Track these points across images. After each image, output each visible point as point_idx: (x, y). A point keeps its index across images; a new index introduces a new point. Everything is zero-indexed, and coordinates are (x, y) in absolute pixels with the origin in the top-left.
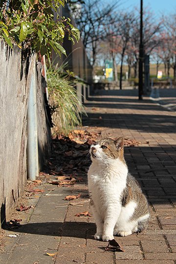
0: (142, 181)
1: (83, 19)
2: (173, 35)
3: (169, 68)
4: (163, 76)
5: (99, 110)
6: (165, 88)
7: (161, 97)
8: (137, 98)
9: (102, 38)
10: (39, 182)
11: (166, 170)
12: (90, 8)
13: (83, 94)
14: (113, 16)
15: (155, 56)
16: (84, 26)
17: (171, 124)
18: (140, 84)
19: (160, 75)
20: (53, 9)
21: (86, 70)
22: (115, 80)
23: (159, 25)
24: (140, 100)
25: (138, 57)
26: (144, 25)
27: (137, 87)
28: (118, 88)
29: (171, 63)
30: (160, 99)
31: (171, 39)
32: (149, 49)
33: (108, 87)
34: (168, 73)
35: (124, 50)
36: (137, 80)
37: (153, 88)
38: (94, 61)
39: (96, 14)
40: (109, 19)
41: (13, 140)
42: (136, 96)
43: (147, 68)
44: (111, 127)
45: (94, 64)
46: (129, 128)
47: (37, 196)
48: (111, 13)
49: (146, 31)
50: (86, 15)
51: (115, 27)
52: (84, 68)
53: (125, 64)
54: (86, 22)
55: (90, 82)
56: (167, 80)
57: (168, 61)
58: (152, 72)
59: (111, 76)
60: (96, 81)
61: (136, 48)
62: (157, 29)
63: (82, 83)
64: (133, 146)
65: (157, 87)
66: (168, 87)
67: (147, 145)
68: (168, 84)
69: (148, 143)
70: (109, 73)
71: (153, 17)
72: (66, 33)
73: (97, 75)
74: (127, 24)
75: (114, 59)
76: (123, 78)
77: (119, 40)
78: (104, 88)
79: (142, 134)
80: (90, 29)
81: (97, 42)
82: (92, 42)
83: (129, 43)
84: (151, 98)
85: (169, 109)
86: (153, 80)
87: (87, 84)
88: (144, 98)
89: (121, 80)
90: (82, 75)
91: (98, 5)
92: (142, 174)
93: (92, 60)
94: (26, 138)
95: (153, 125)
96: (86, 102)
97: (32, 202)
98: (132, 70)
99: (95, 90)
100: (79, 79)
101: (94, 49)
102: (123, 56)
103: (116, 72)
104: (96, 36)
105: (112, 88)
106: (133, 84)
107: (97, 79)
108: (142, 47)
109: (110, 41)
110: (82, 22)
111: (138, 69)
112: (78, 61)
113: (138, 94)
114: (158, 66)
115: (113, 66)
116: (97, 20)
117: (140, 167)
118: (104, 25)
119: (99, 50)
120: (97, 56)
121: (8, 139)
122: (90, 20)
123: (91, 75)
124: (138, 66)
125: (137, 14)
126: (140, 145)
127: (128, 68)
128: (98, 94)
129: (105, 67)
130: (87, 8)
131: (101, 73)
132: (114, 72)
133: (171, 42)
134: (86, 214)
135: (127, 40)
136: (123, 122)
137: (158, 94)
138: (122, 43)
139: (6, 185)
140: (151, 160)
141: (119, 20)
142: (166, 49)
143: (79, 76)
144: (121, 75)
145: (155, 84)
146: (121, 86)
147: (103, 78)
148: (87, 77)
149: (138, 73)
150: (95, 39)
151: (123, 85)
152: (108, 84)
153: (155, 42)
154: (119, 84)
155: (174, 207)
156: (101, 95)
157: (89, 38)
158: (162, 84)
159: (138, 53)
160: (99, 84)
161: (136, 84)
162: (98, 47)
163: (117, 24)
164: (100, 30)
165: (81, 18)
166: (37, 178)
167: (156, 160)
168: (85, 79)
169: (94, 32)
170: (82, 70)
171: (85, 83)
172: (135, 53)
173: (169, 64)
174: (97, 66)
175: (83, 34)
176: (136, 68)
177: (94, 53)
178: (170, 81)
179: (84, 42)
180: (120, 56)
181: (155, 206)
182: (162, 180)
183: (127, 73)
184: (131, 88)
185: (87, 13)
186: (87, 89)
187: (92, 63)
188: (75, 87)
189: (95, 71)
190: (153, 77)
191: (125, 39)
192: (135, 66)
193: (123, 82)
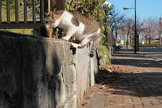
0: (136, 88)
1: (112, 21)
2: (148, 27)
3: (147, 40)
4: (144, 43)
5: (118, 58)
6: (145, 48)
7: (143, 52)
8: (134, 52)
9: (119, 28)
10: (94, 87)
11: (146, 83)
12: (114, 16)
13: (112, 52)
14: (124, 20)
15: (141, 35)
16: (112, 23)
17: (148, 63)
18: (135, 47)
19: (143, 43)
20: (100, 19)
21: (113, 41)
22: (125, 45)
23: (143, 22)
24: (135, 53)
25: (134, 36)
26: (136, 23)
27: (134, 48)
28: (126, 48)
29: (148, 38)
30: (143, 53)
31: (148, 28)
32: (139, 32)
33: (122, 48)
34: (147, 42)
35: (128, 33)
36: (134, 45)
37: (140, 48)
38: (116, 37)
39: (117, 19)
40: (122, 20)
41: (84, 72)
42: (133, 52)
43: (138, 40)
44: (123, 65)
45: (116, 39)
46: (130, 65)
47: (94, 93)
48: (123, 18)
49: (137, 25)
50: (113, 19)
51: (125, 24)
52: (112, 40)
53: (129, 38)
54: (113, 22)
55: (114, 46)
56: (146, 45)
57: (147, 37)
58: (140, 42)
59: (123, 43)
60: (117, 46)
61: (133, 32)
62: (142, 24)
63: (111, 47)
64: (132, 73)
65: (142, 48)
66: (147, 48)
67: (138, 72)
68: (147, 46)
69: (138, 71)
70: (122, 42)
71: (140, 19)
72: (105, 29)
73: (117, 43)
74: (130, 22)
75: (124, 37)
76: (128, 44)
77: (126, 29)
78: (120, 48)
79: (136, 67)
80: (114, 25)
81: (118, 30)
82: (115, 30)
83: (131, 30)
84: (139, 53)
85: (147, 57)
86: (140, 45)
87: (113, 47)
88: (137, 52)
89: (127, 45)
90: (111, 43)
91: (118, 15)
92: (136, 85)
93: (115, 37)
94: (89, 70)
95: (140, 64)
96: (113, 54)
97: (92, 96)
98: (132, 41)
99: (117, 49)
100: (110, 45)
101: (116, 33)
102: (128, 35)
103: (125, 42)
104: (117, 27)
105: (123, 48)
106: (132, 46)
107: (117, 45)
108: (136, 31)
109: (123, 29)
110: (111, 22)
111: (134, 41)
112: (110, 38)
113: (134, 51)
114: (142, 39)
115: (124, 39)
116: (117, 21)
117: (135, 82)
118: (120, 23)
119: (118, 33)
120: (117, 36)
121: (82, 71)
122: (114, 21)
123: (115, 43)
124: (134, 39)
125: (134, 18)
126: (135, 72)
127: (130, 40)
128: (118, 51)
129: (120, 40)
130: (113, 16)
131: (119, 42)
132: (124, 42)
133: (148, 29)
134: (114, 101)
135: (130, 29)
136: (128, 63)
137: (143, 51)
138: (128, 30)
139: (82, 89)
140: (139, 79)
141: (126, 21)
142: (145, 32)
143: (110, 44)
144: (127, 43)
145: (141, 46)
146: (127, 48)
147: (120, 44)
148: (113, 44)
149: (134, 42)
150: (116, 28)
151: (128, 47)
152: (122, 47)
153: (141, 29)
154: (126, 47)
155: (149, 99)
156: (119, 51)
157: (114, 28)
158: (144, 46)
159: (134, 34)
160: (118, 46)
161: (133, 47)
162: (118, 32)
163: (125, 22)
164: (119, 25)
165: (111, 20)
166: (94, 86)
167: (142, 79)
168: (112, 45)
169: (116, 26)
170: (111, 41)
171: (112, 47)
172: (133, 34)
173: (147, 38)
174: (117, 39)
175: (112, 27)
176: (133, 40)
177: (116, 34)
178: (147, 45)
179: (112, 30)
180: (127, 35)
181: (141, 98)
182: (144, 87)
183: (130, 42)
184: (132, 48)
185: (113, 18)
186: (113, 49)
187: (115, 38)
188: (109, 49)
189: (117, 41)
190: (140, 43)
191: (129, 28)
192: (133, 39)
193: (128, 46)
